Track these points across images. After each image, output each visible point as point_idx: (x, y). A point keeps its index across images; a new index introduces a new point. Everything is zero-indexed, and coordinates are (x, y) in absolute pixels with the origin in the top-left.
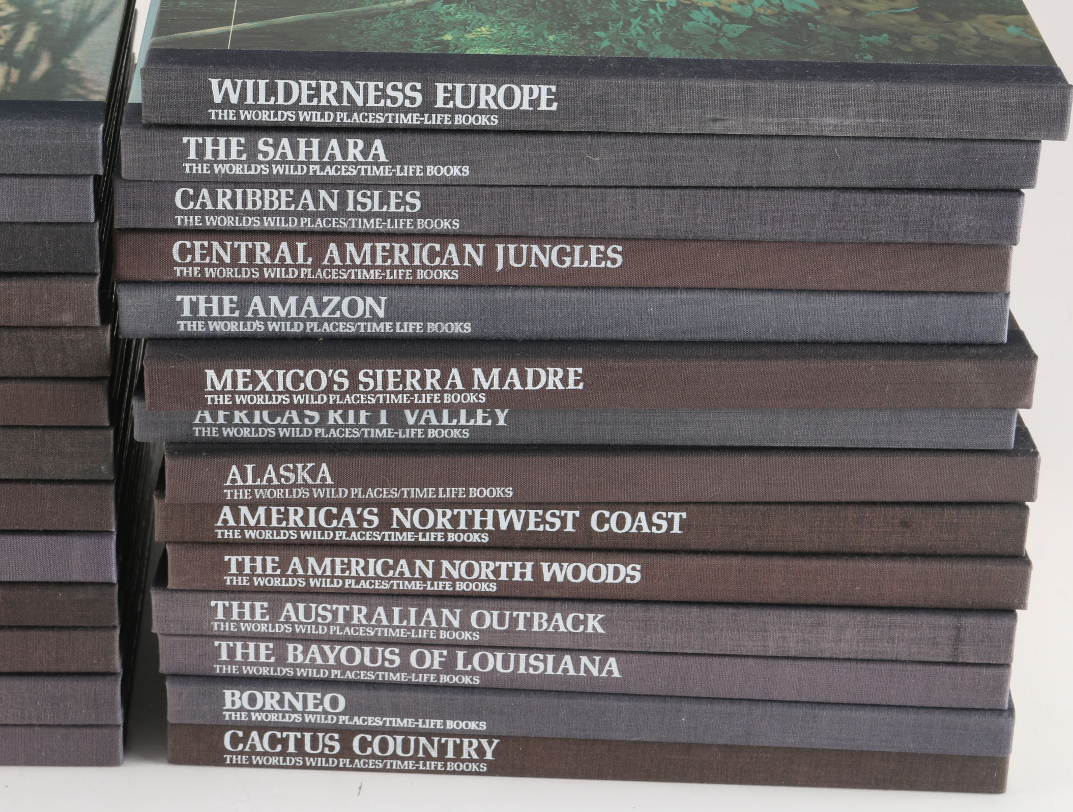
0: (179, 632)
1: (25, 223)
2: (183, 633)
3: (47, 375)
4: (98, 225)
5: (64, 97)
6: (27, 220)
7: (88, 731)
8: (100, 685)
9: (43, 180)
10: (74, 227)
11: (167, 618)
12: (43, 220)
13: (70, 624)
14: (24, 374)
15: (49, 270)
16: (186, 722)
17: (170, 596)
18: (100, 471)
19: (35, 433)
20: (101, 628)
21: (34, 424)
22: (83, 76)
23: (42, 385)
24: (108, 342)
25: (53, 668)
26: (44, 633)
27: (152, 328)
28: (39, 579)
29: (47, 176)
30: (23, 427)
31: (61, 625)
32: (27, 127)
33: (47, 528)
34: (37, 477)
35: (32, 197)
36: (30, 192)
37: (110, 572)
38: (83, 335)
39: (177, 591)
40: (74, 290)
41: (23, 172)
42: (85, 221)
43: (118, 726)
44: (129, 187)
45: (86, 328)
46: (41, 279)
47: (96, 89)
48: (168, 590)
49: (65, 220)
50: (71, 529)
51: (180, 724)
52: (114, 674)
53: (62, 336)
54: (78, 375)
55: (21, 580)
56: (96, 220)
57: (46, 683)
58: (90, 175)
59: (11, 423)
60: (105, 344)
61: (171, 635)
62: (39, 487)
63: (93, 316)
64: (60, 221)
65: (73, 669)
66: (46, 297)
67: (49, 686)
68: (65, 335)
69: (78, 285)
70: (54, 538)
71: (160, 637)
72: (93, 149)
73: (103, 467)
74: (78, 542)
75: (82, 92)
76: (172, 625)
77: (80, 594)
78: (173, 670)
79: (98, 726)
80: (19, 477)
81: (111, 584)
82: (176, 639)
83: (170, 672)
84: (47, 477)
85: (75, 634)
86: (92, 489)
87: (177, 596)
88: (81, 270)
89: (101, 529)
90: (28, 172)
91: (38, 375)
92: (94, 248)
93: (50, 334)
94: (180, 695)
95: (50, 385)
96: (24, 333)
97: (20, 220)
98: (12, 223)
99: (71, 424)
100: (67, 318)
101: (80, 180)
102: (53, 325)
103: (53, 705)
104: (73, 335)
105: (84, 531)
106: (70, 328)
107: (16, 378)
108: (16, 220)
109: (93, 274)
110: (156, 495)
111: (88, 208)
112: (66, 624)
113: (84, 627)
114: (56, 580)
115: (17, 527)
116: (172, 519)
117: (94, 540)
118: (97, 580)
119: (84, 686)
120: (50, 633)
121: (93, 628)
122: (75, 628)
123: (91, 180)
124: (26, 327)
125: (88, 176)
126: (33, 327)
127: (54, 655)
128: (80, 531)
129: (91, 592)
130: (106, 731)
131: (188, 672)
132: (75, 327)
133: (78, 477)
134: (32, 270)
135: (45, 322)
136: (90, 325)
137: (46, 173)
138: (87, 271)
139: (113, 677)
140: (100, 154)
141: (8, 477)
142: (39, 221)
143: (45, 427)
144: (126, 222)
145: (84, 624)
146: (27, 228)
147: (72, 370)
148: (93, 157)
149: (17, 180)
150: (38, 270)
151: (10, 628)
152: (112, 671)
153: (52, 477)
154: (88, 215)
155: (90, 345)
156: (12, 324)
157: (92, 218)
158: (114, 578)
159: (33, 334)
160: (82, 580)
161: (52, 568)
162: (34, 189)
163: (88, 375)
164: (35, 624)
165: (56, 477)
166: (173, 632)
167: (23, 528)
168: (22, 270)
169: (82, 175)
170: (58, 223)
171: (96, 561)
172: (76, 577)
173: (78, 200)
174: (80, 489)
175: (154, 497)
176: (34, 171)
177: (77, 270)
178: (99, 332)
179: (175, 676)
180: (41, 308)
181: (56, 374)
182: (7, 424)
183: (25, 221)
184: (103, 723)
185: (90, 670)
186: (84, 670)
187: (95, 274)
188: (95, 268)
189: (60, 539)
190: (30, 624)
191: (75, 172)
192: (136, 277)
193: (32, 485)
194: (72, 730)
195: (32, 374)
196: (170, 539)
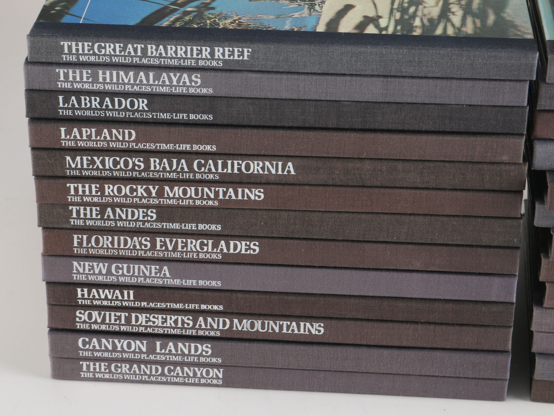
0: (547, 331)
1: (488, 106)
2: (549, 331)
3: (490, 189)
4: (528, 107)
5: (510, 36)
6: (490, 104)
7: (490, 382)
8: (500, 358)
9: (502, 83)
10: (515, 109)
11: (541, 323)
12: (499, 104)
13: (486, 324)
14: (477, 188)
15: (498, 132)
16: (545, 379)
17: (544, 311)
18: (514, 242)
19: (479, 220)
20: (503, 327)
21: (479, 215)
22: (517, 23)
23: (487, 194)
24: (526, 171)
25: (474, 347)
26: (472, 328)
27: (551, 165)
28: (473, 299)
29: (504, 80)
30: (473, 216)
31: (482, 324)
32: (496, 53)
33: (481, 272)
34: (478, 244)
35: (494, 92)
36: (493, 89)
37: (513, 297)
38: (513, 167)
39: (548, 308)
40: (512, 143)
41: (491, 78)
42: (522, 105)
43: (506, 380)
44: (548, 87)
45: (515, 164)
46: (493, 137)
47: (526, 31)
48: (543, 307)
49: (511, 105)
50: (494, 273)
51: (541, 380)
52: (507, 352)
53: (501, 168)
54: (508, 189)
55: (463, 299)
56: (527, 105)
57: (470, 355)
58: (528, 80)
59: (467, 214)
60: (525, 173)
61: (542, 332)
62: (479, 250)
63: (520, 157)
64: (508, 105)
65: (486, 348)
66: (495, 147)
67: (473, 357)
68: (503, 167)
69: (514, 140)
70: (484, 277)
71: (534, 333)
72: (532, 66)
73: (515, 240)
74: (497, 280)
75: (519, 33)
76: (543, 327)
77: (495, 308)
78: (540, 351)
79: (495, 379)
80: (468, 244)
81: (512, 303)
82: (544, 334)
83: (538, 352)
84: (484, 244)
85: (489, 329)
86: (508, 251)
87: (548, 311)
88: (516, 132)
89: (510, 274)
90: (494, 78)
91: (485, 189)
92: (525, 120)
93: (495, 167)
94: (543, 365)
95: (492, 195)
96: (480, 166)
97: (486, 104)
98: (481, 105)
99: (500, 216)
100: (505, 158)
101: (522, 83)
102: (496, 162)
103: (473, 367)
104: (508, 167)
105: (501, 274)
106: (506, 163)
107: (473, 190)
108: (483, 104)
109: (522, 135)
110: (543, 256)
111: (524, 98)
112: (484, 324)
113: (493, 326)
114: (482, 300)
115: (464, 271)
116: (551, 269)
117: (506, 279)
118: (505, 301)
119: (491, 358)
120: (475, 329)
121: (499, 326)
122: (489, 326)
123: (528, 83)
124: (482, 162)
125: (526, 81)
126: (485, 163)
127: (476, 340)
128: (498, 274)
129: (501, 308)
130: (500, 382)
131: (548, 352)
132: (509, 163)
133: (501, 245)
134: (489, 131)
135: (493, 160)
136: (518, 162)
137: (504, 78)
138: (519, 133)
139: (507, 353)
140: (535, 69)
141: (462, 243)
142: (496, 105)
143: (485, 217)
144: (544, 106)
145: (494, 324)
146: (489, 108)
147: (505, 186)
148: (532, 70)
149: (487, 82)
150: (492, 131)
151: (453, 325)
152: (507, 350)
153: (487, 244)
154: (524, 102)
155: (516, 174)
156: (474, 161)
157: (526, 104)
158: (514, 301)
159: (485, 167)
160: (497, 300)
161: (481, 293)
162: (496, 87)
163: (513, 189)
164: (467, 323)
165: (489, 244)
166: (543, 330)
167: (467, 271)
168: (483, 131)
169: (523, 80)
170: (506, 106)
171: (506, 290)
172: (494, 299)
173: (520, 94)
174: (501, 251)
175: (542, 257)
176: (497, 78)
177: (514, 132)
178: (522, 166)
179: (541, 354)
180: (492, 152)
181: (495, 188)
182: (464, 214)
183: (488, 104)
184: (499, 378)
185: (495, 349)
186: (491, 349)
187: (523, 135)
188: (524, 131)
189: (487, 278)
190: (464, 323)
191: (520, 79)
192: (545, 137)
193: (475, 248)
194: (480, 381)
195: (482, 188)
196: (549, 280)
